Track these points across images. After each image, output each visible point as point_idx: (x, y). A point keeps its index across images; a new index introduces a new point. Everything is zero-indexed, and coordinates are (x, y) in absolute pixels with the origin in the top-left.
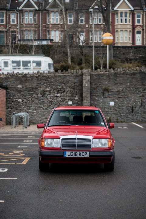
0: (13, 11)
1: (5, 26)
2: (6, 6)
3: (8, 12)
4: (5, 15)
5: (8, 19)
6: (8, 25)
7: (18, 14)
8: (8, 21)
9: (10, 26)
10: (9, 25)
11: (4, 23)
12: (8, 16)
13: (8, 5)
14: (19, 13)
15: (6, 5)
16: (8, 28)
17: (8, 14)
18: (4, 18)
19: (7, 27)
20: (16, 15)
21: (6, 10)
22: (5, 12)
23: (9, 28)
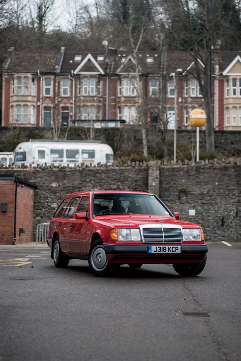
0: (65, 77)
1: (53, 100)
2: (55, 69)
3: (57, 78)
4: (52, 83)
5: (57, 88)
6: (56, 98)
7: (72, 80)
8: (57, 91)
9: (60, 100)
10: (58, 98)
11: (51, 94)
12: (57, 84)
13: (57, 67)
14: (74, 79)
15: (54, 67)
16: (56, 102)
17: (57, 81)
18: (51, 87)
19: (55, 100)
20: (69, 82)
21: (54, 74)
22: (52, 77)
23: (59, 102)
